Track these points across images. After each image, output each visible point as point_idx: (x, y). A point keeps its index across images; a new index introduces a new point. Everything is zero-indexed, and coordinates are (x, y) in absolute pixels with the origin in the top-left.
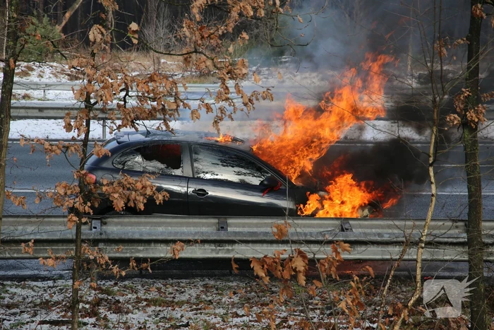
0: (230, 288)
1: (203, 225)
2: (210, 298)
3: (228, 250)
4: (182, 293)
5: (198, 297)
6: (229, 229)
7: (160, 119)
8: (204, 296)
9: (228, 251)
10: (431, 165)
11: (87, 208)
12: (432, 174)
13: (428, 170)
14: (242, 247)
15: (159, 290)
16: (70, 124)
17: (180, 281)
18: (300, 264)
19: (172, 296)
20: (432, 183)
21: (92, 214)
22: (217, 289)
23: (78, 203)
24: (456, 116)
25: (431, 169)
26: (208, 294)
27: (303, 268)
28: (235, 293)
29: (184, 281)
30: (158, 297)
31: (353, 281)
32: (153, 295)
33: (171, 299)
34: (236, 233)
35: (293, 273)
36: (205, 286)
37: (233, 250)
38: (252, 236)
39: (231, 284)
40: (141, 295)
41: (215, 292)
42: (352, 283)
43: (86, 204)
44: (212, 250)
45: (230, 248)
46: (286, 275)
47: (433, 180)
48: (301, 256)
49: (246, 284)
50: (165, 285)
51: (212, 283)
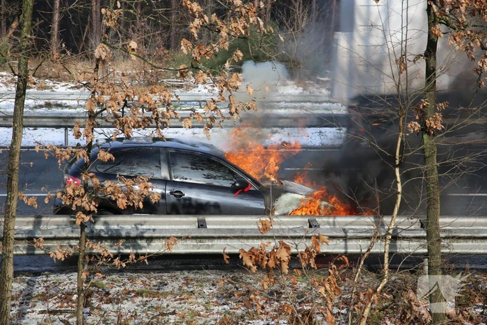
0: (208, 280)
1: (184, 223)
2: (191, 289)
3: (208, 245)
4: (166, 285)
5: (180, 288)
6: (208, 226)
7: (153, 127)
8: (186, 288)
9: (209, 247)
10: (397, 166)
11: (92, 207)
12: (398, 174)
13: (395, 171)
14: (222, 242)
15: (144, 283)
16: (79, 132)
17: (162, 274)
18: (284, 255)
19: (157, 288)
20: (398, 182)
21: (96, 212)
22: (197, 281)
23: (85, 202)
24: (417, 123)
25: (397, 170)
26: (190, 286)
27: (287, 258)
28: (213, 285)
29: (166, 274)
30: (144, 289)
31: (331, 269)
32: (139, 286)
33: (156, 291)
34: (215, 230)
35: (278, 263)
36: (186, 279)
37: (212, 245)
38: (230, 233)
39: (209, 277)
40: (128, 287)
41: (195, 284)
42: (330, 270)
43: (91, 203)
44: (193, 245)
45: (210, 244)
46: (272, 264)
47: (399, 179)
48: (285, 247)
49: (223, 277)
50: (149, 279)
51: (192, 276)
